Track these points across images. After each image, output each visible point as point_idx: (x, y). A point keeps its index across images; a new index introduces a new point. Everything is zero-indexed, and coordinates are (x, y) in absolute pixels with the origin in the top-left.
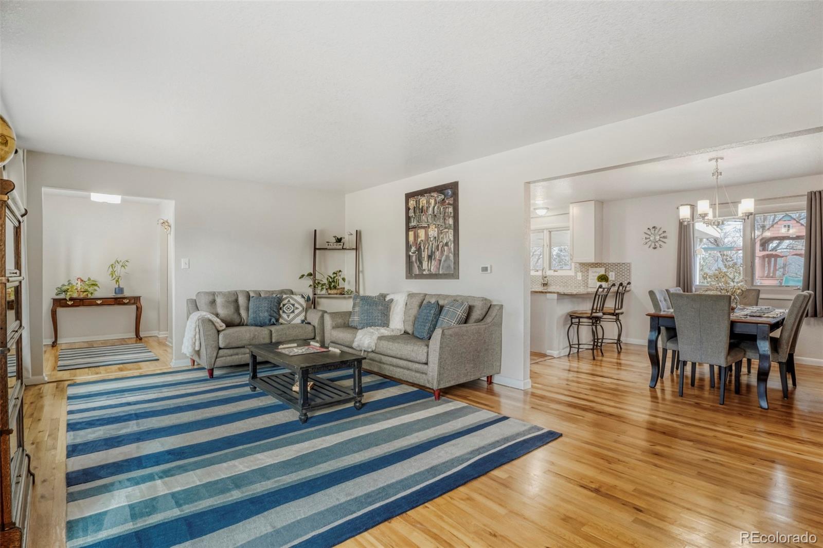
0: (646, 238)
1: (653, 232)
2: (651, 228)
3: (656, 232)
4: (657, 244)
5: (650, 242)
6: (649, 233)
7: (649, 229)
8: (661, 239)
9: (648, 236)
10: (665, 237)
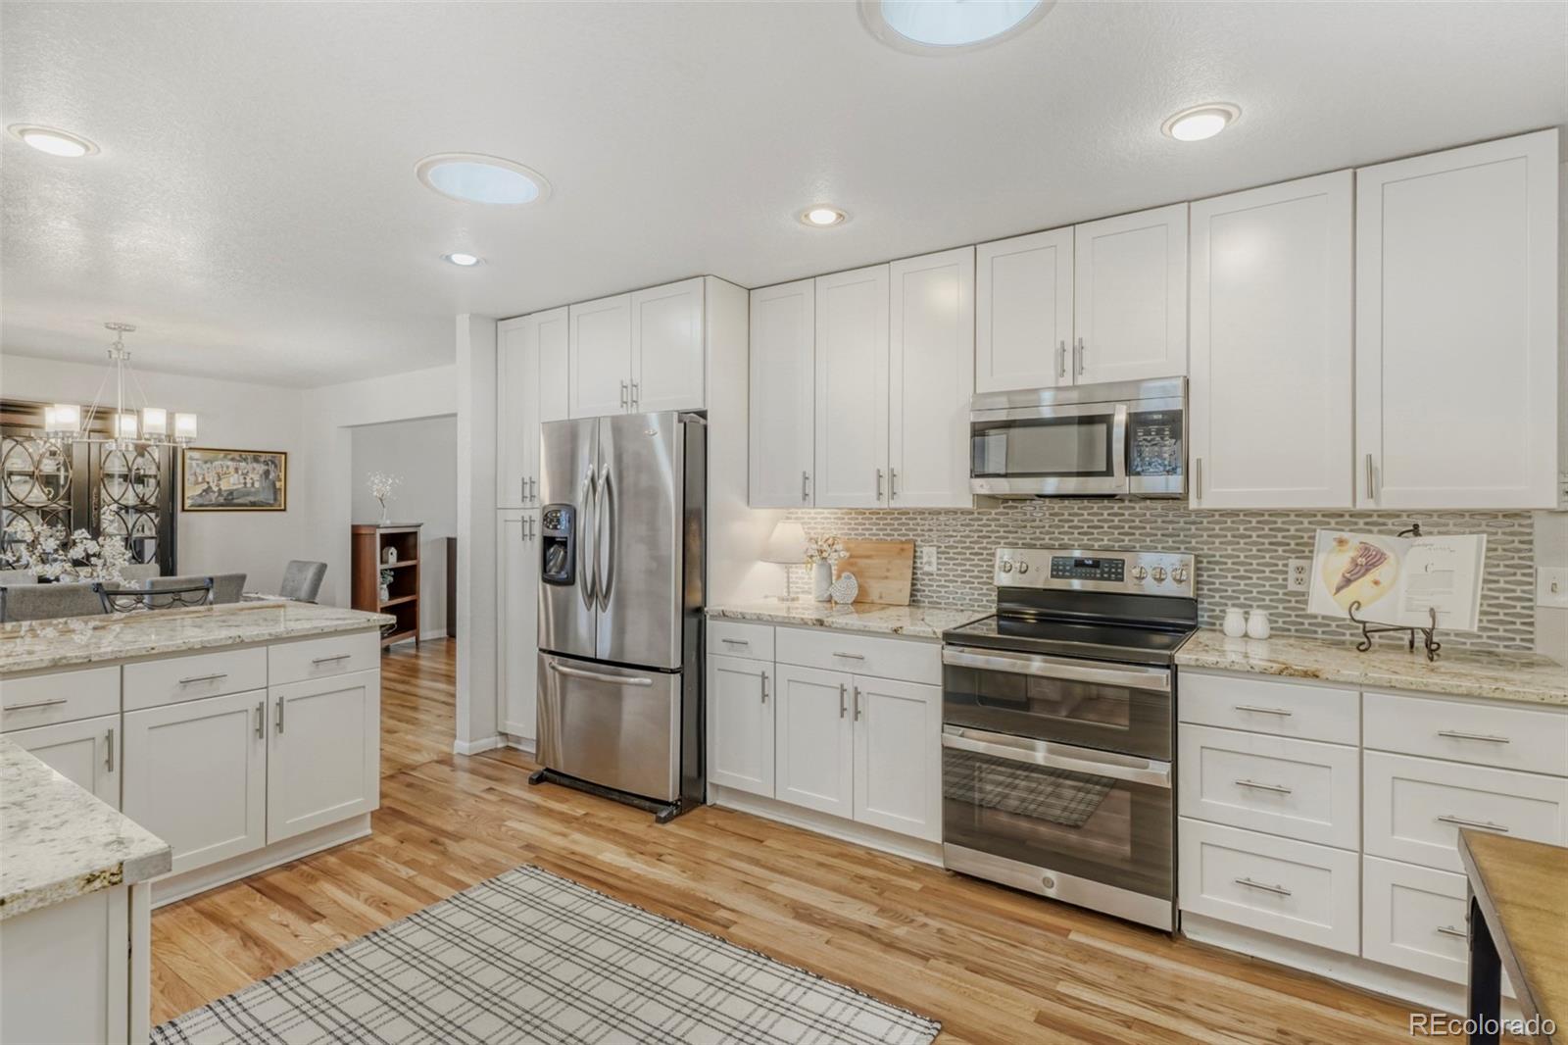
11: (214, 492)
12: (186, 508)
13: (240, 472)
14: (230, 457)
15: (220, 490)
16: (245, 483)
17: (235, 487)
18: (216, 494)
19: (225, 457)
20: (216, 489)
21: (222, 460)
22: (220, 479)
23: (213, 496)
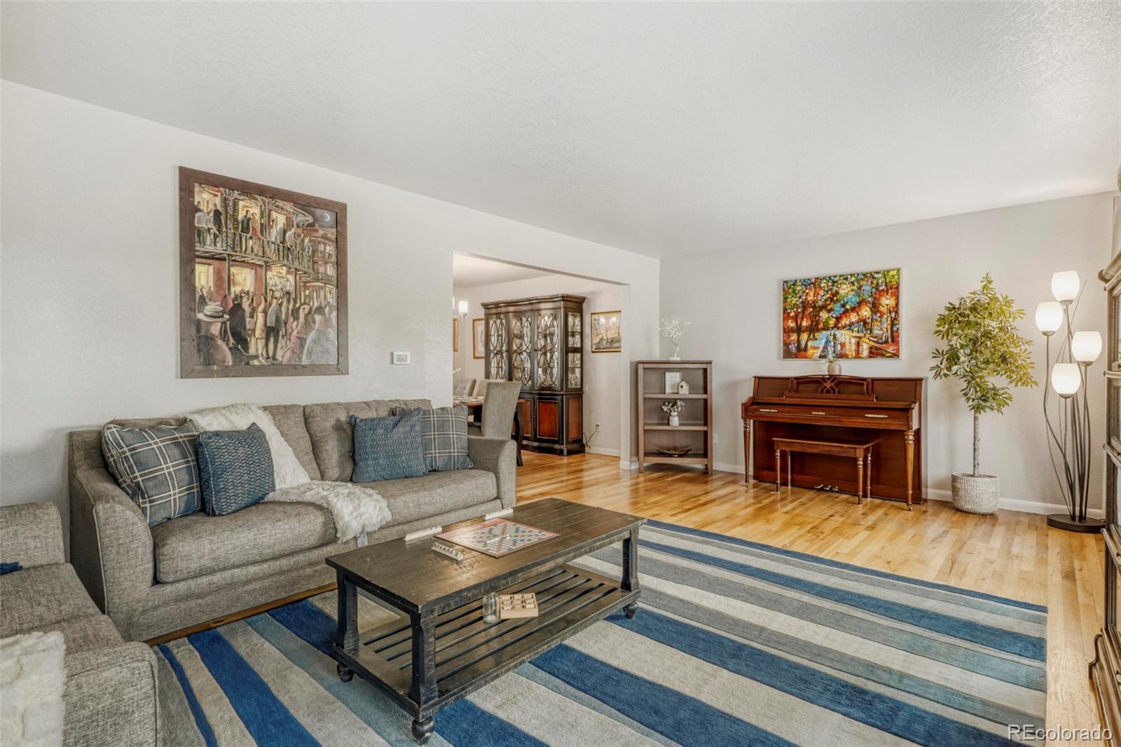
11: (605, 340)
12: (593, 350)
15: (607, 338)
16: (619, 333)
23: (604, 342)
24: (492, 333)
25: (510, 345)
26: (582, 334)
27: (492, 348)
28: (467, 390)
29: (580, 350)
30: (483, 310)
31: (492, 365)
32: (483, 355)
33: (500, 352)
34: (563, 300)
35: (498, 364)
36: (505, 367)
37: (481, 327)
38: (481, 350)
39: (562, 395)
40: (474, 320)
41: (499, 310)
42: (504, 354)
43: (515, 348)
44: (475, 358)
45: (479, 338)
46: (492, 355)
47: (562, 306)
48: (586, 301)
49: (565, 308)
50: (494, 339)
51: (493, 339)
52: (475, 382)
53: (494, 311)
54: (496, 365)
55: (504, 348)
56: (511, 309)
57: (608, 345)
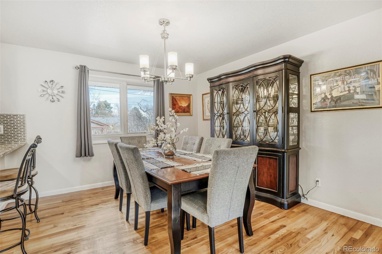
0: (43, 91)
1: (50, 85)
2: (48, 81)
3: (54, 86)
4: (54, 97)
5: (47, 95)
6: (47, 87)
7: (46, 81)
8: (59, 93)
9: (45, 89)
10: (63, 92)
11: (328, 99)
12: (313, 110)
13: (345, 83)
14: (338, 74)
15: (332, 97)
16: (349, 91)
17: (342, 94)
18: (330, 100)
19: (335, 75)
20: (329, 97)
21: (333, 77)
22: (332, 90)
23: (328, 102)
24: (216, 101)
25: (230, 109)
26: (299, 95)
27: (216, 112)
28: (196, 147)
29: (297, 110)
30: (209, 84)
31: (216, 125)
32: (209, 118)
33: (222, 115)
34: (284, 62)
35: (221, 124)
36: (226, 126)
37: (207, 99)
38: (208, 114)
39: (284, 152)
40: (203, 95)
41: (221, 82)
42: (226, 117)
43: (234, 111)
44: (204, 120)
45: (206, 106)
46: (216, 117)
47: (283, 67)
48: (303, 64)
49: (286, 69)
50: (217, 106)
51: (216, 104)
52: (202, 139)
53: (217, 83)
54: (219, 125)
55: (226, 111)
56: (231, 79)
57: (333, 103)
